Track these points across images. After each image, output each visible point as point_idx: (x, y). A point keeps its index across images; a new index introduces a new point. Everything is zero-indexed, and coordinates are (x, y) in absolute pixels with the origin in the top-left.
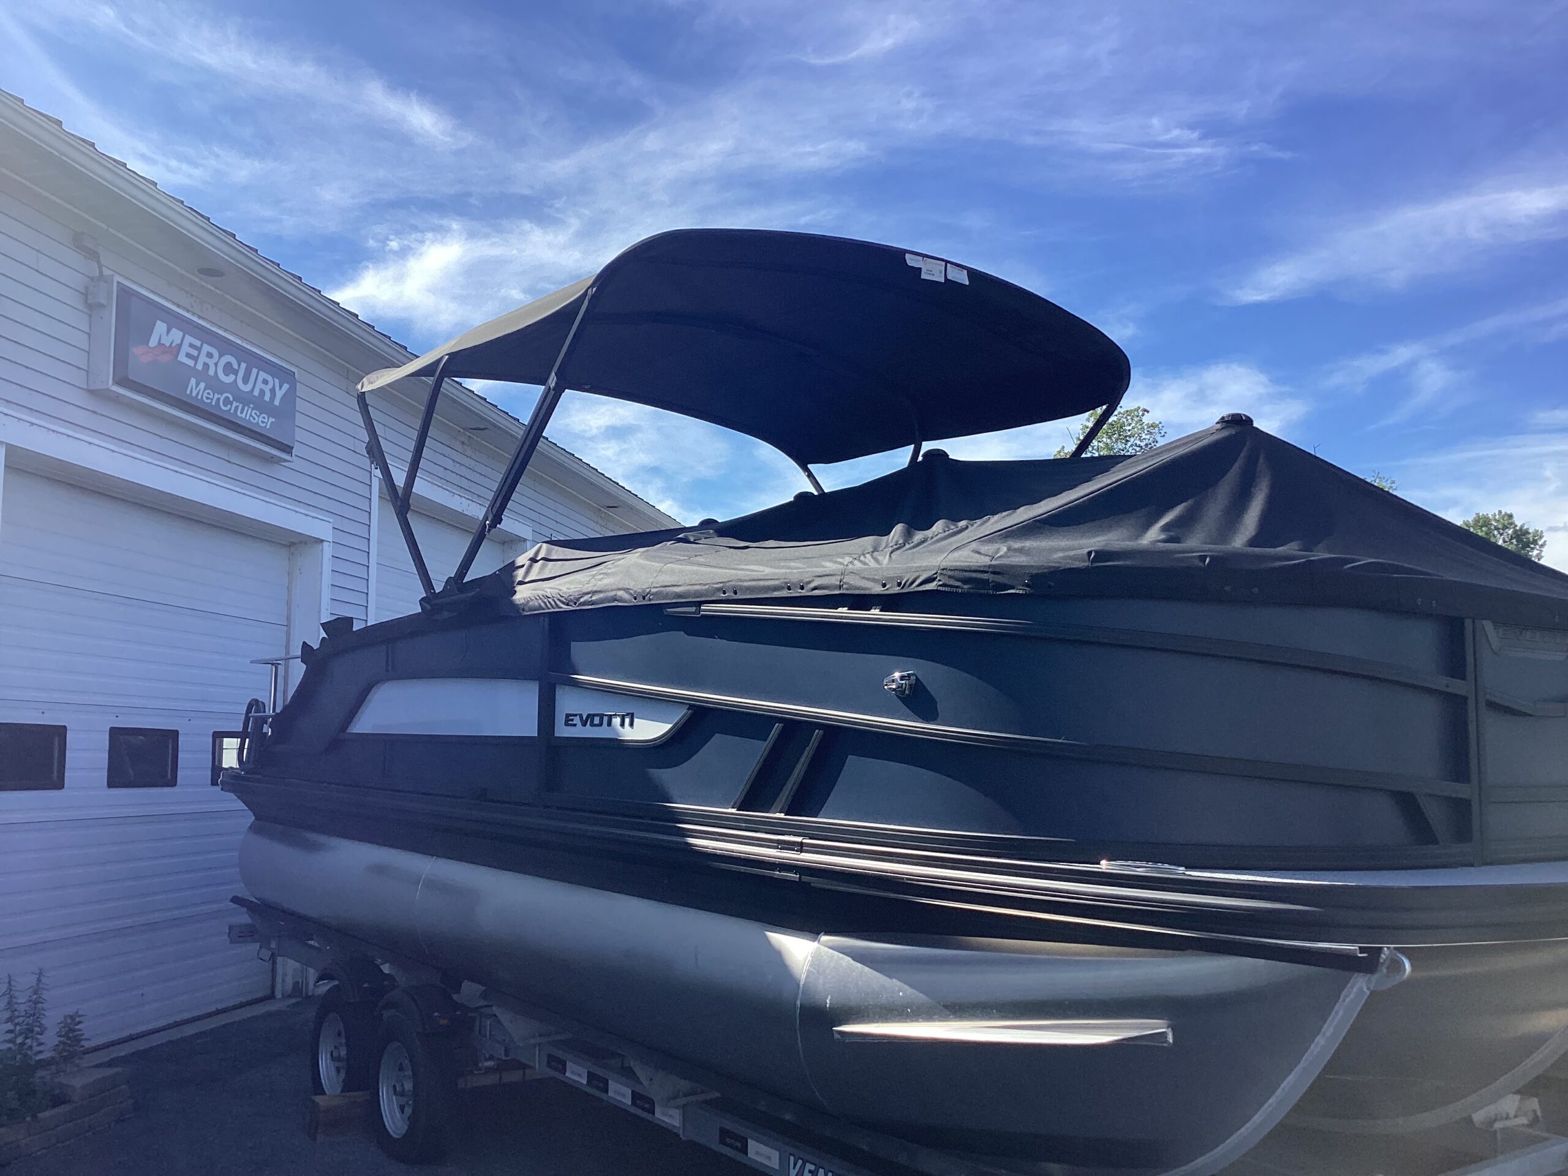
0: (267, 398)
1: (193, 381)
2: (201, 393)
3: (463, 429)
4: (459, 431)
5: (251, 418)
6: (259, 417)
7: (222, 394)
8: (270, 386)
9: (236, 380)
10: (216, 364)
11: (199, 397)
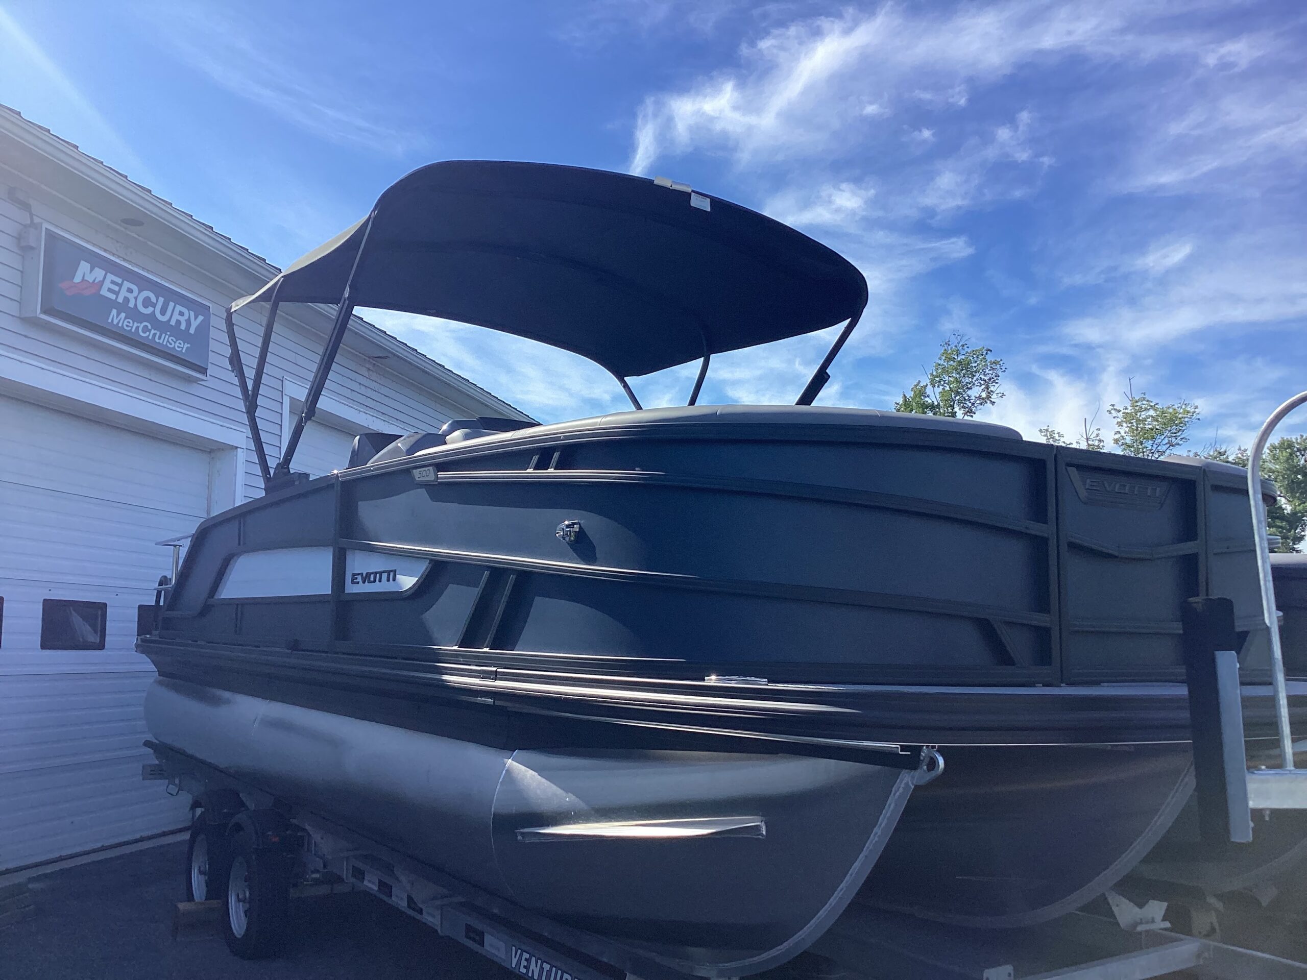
0: (183, 327)
1: (114, 312)
2: (121, 321)
3: (369, 357)
4: (365, 359)
5: (168, 344)
6: (175, 343)
7: (141, 323)
8: (186, 317)
9: (154, 311)
10: (136, 298)
11: (120, 325)
